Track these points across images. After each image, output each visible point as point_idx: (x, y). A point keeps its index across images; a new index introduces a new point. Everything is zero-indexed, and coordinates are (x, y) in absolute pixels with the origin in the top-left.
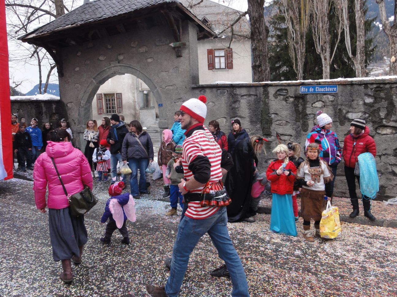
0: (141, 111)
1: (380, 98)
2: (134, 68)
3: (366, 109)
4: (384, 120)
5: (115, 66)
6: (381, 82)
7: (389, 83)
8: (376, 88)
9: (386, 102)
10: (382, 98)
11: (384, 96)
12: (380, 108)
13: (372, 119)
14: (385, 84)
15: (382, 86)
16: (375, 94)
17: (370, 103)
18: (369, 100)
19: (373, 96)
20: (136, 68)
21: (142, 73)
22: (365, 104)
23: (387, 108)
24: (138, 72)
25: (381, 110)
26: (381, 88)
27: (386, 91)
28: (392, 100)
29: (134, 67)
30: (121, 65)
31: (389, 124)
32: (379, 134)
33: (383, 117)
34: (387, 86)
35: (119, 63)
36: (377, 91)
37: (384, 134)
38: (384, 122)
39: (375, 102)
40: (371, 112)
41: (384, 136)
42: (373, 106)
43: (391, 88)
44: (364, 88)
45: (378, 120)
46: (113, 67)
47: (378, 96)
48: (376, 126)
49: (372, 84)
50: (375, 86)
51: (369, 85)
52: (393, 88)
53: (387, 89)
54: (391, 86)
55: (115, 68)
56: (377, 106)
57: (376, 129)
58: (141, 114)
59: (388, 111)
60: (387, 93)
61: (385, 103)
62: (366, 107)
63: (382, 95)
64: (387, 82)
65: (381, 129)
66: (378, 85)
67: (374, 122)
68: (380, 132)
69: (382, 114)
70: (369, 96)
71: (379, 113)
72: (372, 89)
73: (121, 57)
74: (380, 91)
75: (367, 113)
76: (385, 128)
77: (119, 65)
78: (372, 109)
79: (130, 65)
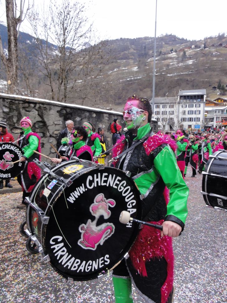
1: (13, 109)
3: (4, 115)
4: (16, 124)
6: (13, 98)
7: (17, 100)
8: (10, 102)
9: (17, 112)
10: (14, 110)
11: (15, 108)
12: (13, 115)
13: (9, 123)
14: (16, 100)
15: (13, 101)
16: (10, 106)
17: (7, 112)
18: (6, 110)
19: (9, 107)
22: (4, 112)
23: (17, 116)
25: (14, 117)
26: (13, 102)
27: (16, 105)
28: (20, 111)
31: (19, 127)
32: (13, 133)
33: (15, 122)
34: (17, 102)
36: (10, 104)
37: (17, 133)
38: (16, 125)
39: (10, 111)
40: (8, 118)
41: (16, 134)
42: (8, 114)
43: (19, 103)
44: (3, 101)
45: (12, 123)
47: (11, 108)
48: (11, 127)
49: (8, 99)
50: (9, 101)
51: (6, 100)
52: (20, 103)
53: (16, 104)
54: (19, 102)
56: (11, 114)
57: (11, 130)
59: (18, 118)
60: (17, 106)
61: (15, 113)
62: (5, 114)
63: (14, 107)
64: (16, 99)
65: (14, 130)
66: (11, 100)
67: (10, 125)
68: (14, 132)
69: (15, 120)
70: (6, 107)
71: (12, 119)
72: (7, 102)
74: (13, 104)
75: (6, 119)
76: (17, 129)
78: (8, 116)
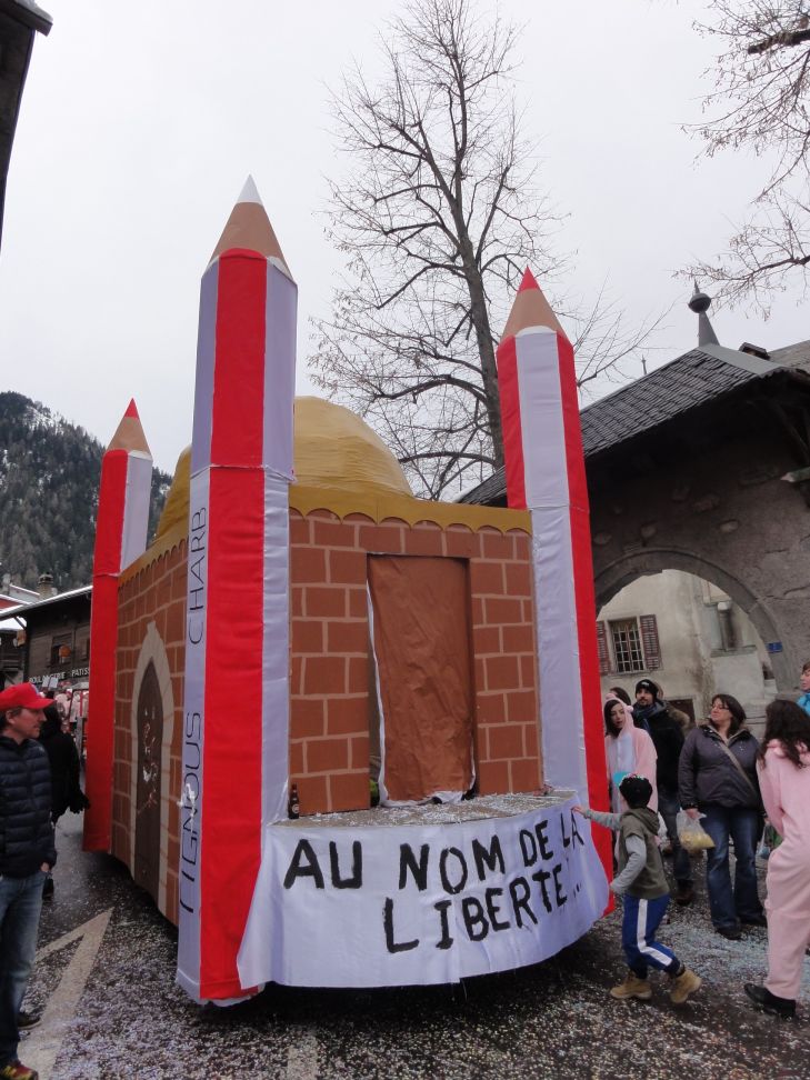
0: (714, 660)
2: (686, 555)
5: (635, 555)
20: (693, 554)
21: (709, 564)
24: (699, 563)
29: (686, 552)
30: (650, 549)
35: (644, 545)
46: (630, 557)
55: (635, 559)
58: (714, 668)
73: (649, 532)
77: (645, 550)
79: (675, 547)
